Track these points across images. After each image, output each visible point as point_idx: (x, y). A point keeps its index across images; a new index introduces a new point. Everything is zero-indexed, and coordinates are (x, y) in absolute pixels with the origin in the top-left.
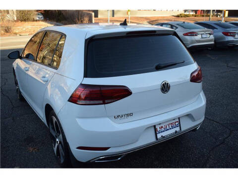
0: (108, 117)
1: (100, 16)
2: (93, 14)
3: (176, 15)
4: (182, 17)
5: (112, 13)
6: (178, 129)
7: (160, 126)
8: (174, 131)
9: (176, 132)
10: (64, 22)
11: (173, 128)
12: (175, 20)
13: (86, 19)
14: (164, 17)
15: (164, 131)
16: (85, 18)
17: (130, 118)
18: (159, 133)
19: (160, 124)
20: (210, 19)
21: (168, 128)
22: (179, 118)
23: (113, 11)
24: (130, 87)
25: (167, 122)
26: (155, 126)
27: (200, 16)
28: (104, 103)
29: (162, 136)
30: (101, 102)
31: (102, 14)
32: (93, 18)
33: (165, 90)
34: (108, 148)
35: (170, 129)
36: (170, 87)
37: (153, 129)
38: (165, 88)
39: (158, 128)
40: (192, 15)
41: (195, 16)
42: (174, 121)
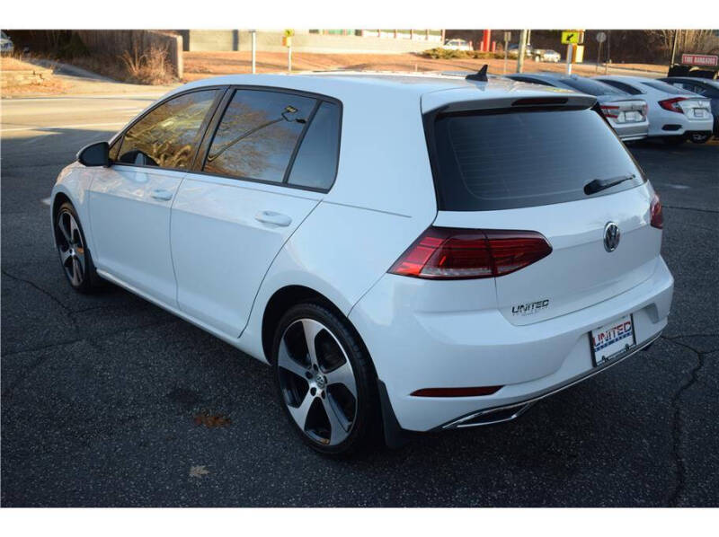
0: (499, 309)
1: (193, 47)
2: (180, 39)
3: (421, 50)
4: (438, 58)
5: (231, 37)
6: (629, 340)
7: (600, 332)
8: (623, 347)
9: (627, 347)
10: (81, 61)
11: (621, 338)
12: (423, 65)
13: (159, 55)
14: (385, 56)
15: (606, 345)
16: (153, 51)
17: (543, 313)
18: (598, 349)
19: (599, 328)
20: (519, 66)
21: (613, 338)
22: (631, 315)
23: (236, 33)
24: (549, 234)
25: (611, 323)
26: (590, 334)
27: (490, 57)
28: (495, 274)
29: (603, 358)
30: (488, 272)
31: (201, 41)
32: (180, 54)
33: (611, 243)
34: (496, 389)
35: (617, 340)
36: (619, 235)
37: (586, 340)
38: (612, 238)
39: (595, 335)
40: (468, 53)
41: (476, 57)
42: (622, 322)
